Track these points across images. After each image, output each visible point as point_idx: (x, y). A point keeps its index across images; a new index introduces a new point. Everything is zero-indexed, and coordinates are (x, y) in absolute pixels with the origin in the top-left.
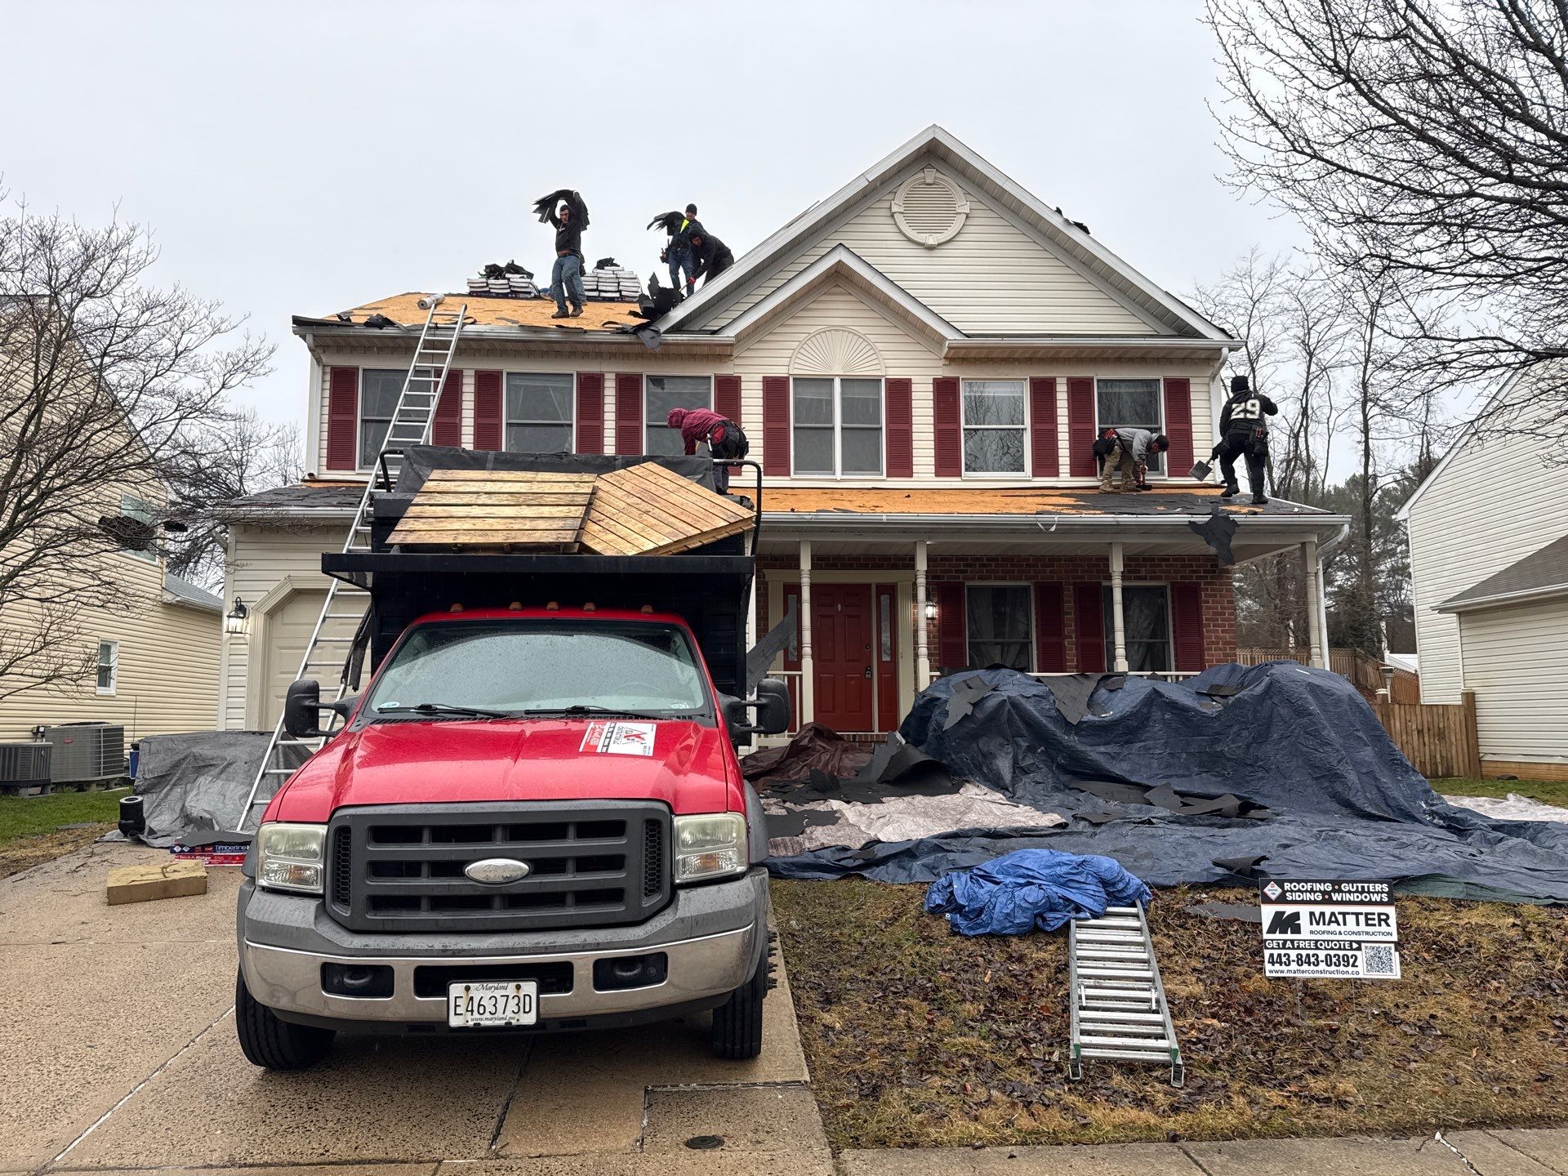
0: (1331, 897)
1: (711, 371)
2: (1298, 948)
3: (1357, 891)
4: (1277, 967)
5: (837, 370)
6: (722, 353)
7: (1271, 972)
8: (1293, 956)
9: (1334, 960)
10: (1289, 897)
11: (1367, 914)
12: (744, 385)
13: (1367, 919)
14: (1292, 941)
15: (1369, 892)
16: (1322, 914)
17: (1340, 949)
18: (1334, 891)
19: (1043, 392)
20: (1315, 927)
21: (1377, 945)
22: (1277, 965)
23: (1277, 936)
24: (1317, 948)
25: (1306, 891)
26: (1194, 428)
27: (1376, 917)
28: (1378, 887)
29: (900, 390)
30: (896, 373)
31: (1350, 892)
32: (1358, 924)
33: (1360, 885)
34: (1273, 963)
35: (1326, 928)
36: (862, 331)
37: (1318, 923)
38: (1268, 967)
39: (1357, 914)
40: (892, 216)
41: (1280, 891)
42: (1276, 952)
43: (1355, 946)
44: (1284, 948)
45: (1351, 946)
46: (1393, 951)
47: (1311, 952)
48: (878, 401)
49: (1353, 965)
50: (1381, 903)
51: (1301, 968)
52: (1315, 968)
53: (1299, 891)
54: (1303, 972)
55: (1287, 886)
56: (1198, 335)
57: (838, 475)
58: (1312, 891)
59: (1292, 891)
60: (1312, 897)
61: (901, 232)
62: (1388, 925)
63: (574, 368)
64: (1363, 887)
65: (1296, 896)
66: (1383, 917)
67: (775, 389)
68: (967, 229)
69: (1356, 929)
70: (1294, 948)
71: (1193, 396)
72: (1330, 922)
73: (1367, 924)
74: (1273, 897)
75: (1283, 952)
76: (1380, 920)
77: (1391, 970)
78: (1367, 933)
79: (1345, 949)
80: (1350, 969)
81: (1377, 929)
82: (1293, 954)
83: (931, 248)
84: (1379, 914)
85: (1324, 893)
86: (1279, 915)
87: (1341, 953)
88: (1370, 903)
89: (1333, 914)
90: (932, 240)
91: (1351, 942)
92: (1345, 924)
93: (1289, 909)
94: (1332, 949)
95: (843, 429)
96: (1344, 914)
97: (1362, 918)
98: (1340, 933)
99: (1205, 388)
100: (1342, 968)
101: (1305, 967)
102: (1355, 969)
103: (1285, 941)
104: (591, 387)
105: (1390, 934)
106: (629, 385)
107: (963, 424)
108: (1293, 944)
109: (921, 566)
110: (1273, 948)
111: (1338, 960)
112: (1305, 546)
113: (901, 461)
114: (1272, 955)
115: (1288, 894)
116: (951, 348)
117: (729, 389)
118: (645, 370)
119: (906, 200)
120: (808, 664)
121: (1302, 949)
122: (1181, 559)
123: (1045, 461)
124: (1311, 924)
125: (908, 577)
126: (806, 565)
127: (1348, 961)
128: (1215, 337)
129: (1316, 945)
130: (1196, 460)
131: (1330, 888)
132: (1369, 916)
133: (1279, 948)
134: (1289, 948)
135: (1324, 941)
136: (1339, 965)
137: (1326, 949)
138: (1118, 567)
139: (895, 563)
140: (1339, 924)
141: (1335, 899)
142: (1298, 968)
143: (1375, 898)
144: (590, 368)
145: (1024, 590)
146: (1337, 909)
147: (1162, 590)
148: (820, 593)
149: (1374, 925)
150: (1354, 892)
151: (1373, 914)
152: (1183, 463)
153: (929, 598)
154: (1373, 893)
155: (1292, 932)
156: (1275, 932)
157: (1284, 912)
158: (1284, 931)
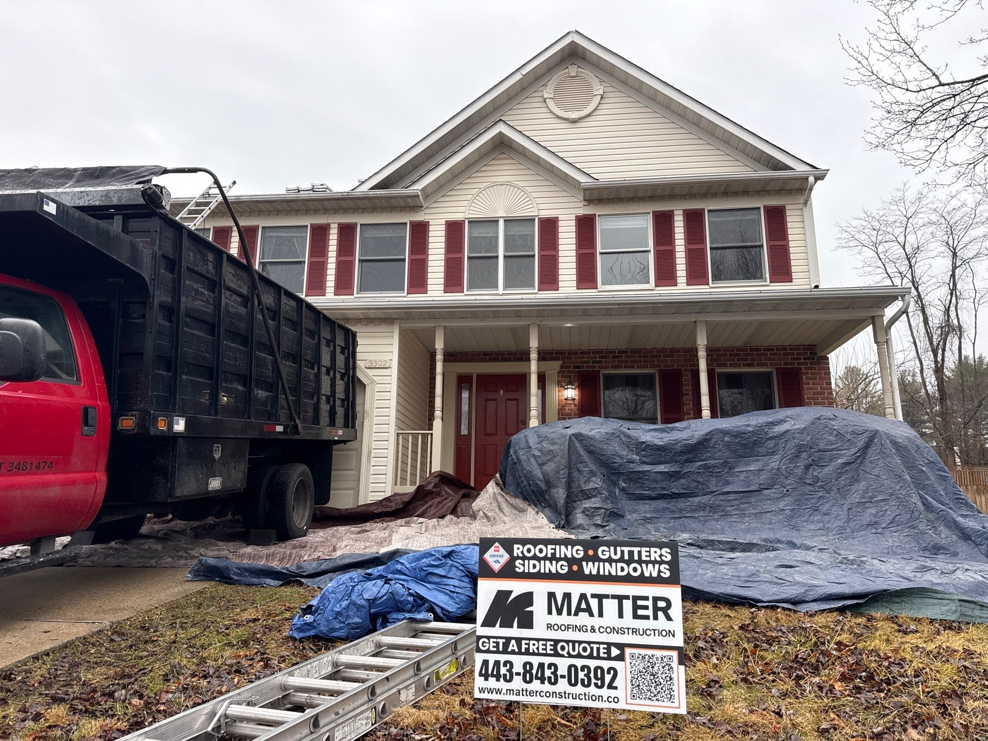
0: (581, 568)
1: (407, 218)
2: (527, 652)
3: (621, 560)
4: (492, 683)
5: (501, 213)
6: (411, 204)
7: (482, 690)
8: (518, 668)
9: (581, 675)
10: (520, 567)
11: (636, 598)
12: (431, 228)
13: (636, 607)
14: (519, 641)
15: (640, 562)
16: (567, 596)
17: (591, 657)
18: (587, 558)
19: (663, 223)
20: (555, 619)
21: (643, 652)
22: (492, 680)
23: (498, 631)
24: (556, 654)
25: (545, 558)
26: (791, 244)
27: (650, 603)
28: (655, 553)
29: (549, 227)
30: (545, 214)
31: (610, 560)
32: (621, 615)
33: (626, 549)
34: (486, 677)
35: (572, 620)
36: (521, 184)
37: (559, 612)
38: (479, 682)
39: (620, 598)
40: (545, 101)
41: (506, 557)
42: (492, 658)
43: (615, 652)
44: (505, 651)
45: (609, 652)
46: (675, 664)
47: (547, 660)
48: (533, 236)
49: (610, 686)
50: (658, 580)
51: (530, 687)
52: (552, 688)
53: (535, 557)
54: (531, 693)
55: (518, 550)
56: (787, 168)
57: (501, 290)
58: (553, 558)
59: (524, 558)
60: (552, 567)
61: (551, 112)
62: (669, 618)
63: (308, 221)
64: (631, 553)
65: (529, 567)
66: (661, 604)
67: (454, 229)
68: (602, 106)
69: (617, 623)
70: (520, 653)
71: (789, 219)
72: (579, 610)
73: (636, 616)
74: (496, 567)
75: (503, 658)
76: (656, 609)
77: (671, 698)
78: (635, 631)
79: (598, 657)
80: (605, 692)
81: (650, 624)
82: (518, 662)
83: (574, 121)
84: (656, 599)
85: (571, 561)
86: (502, 595)
87: (593, 664)
88: (642, 580)
89: (583, 597)
90: (574, 115)
91: (609, 645)
92: (601, 614)
93: (517, 587)
94: (579, 656)
95: (505, 257)
96: (600, 597)
97: (628, 605)
98: (593, 630)
99: (799, 213)
100: (592, 690)
101: (536, 685)
102: (613, 693)
103: (508, 640)
104: (320, 233)
105: (671, 634)
106: (347, 232)
107: (599, 249)
108: (519, 646)
109: (534, 344)
110: (488, 651)
111: (588, 675)
112: (874, 320)
113: (550, 279)
114: (485, 663)
115: (518, 563)
116: (585, 190)
117: (420, 231)
118: (359, 220)
119: (556, 90)
120: (437, 424)
121: (534, 654)
122: (783, 348)
123: (666, 275)
124: (550, 612)
125: (553, 367)
126: (439, 345)
127: (603, 679)
128: (801, 168)
129: (555, 649)
130: (793, 269)
131: (582, 554)
132: (640, 603)
133: (497, 652)
134: (513, 652)
135: (567, 642)
136: (589, 685)
137: (570, 656)
138: (702, 342)
139: (543, 356)
140: (591, 615)
141: (587, 572)
142: (525, 686)
143: (650, 571)
144: (320, 220)
145: (651, 377)
146: (590, 588)
147: (768, 375)
148: (487, 383)
149: (647, 618)
150: (616, 561)
151: (646, 598)
152: (782, 271)
153: (570, 383)
154: (647, 563)
155: (520, 626)
156: (493, 625)
157: (511, 592)
158: (507, 624)
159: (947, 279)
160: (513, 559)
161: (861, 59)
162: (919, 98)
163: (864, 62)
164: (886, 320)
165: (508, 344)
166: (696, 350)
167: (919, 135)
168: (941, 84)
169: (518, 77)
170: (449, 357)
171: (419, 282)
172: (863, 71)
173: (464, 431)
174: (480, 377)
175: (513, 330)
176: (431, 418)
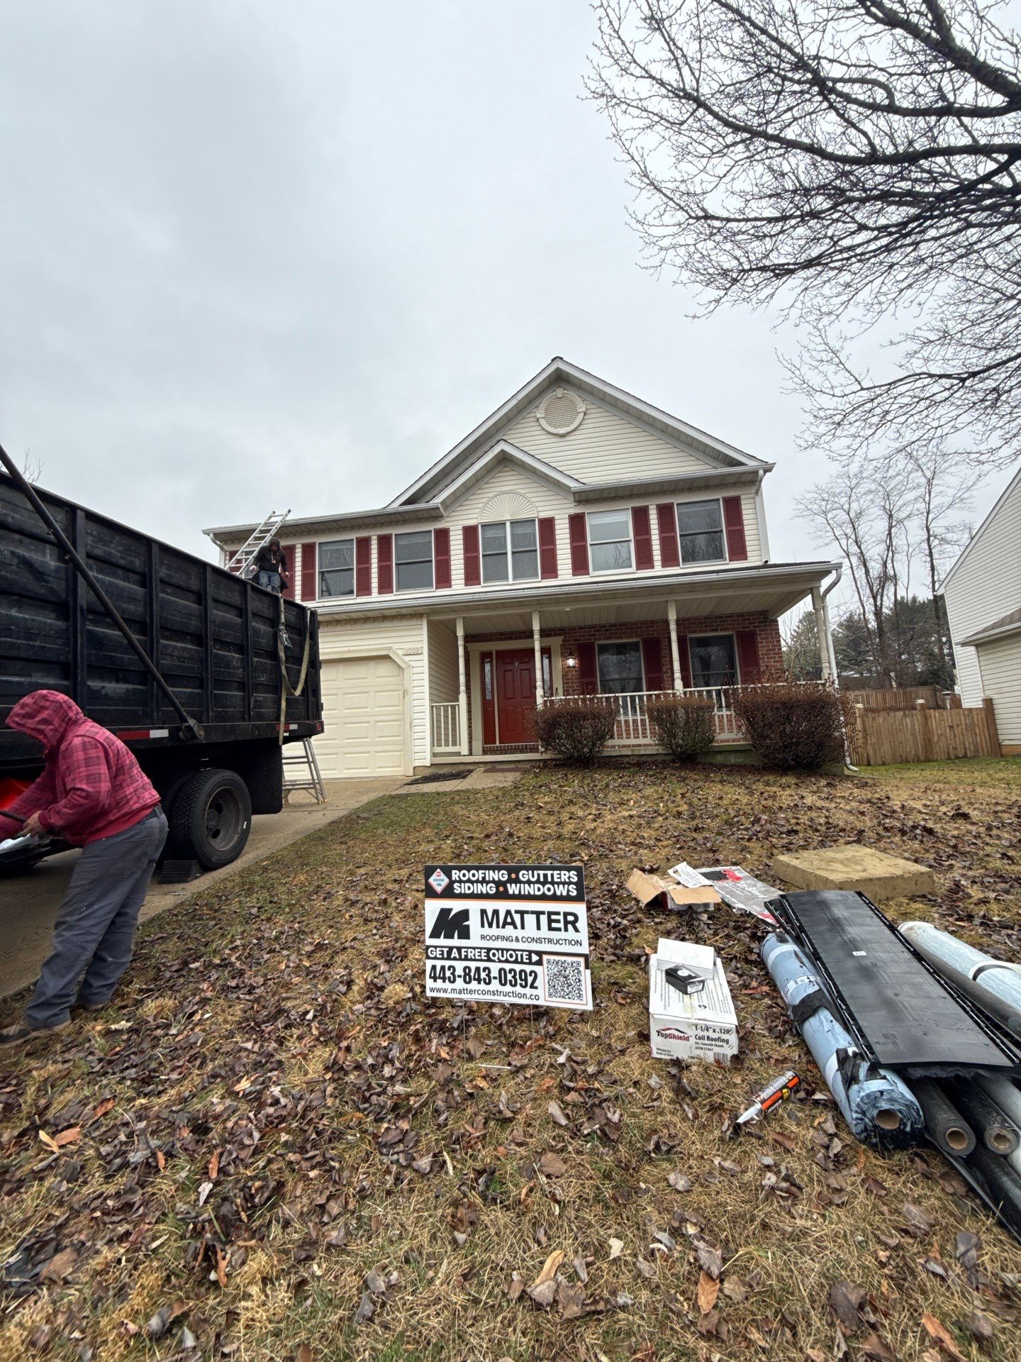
0: (506, 889)
1: (432, 527)
2: (466, 959)
3: (538, 881)
4: (440, 984)
5: (507, 517)
6: (433, 515)
7: (432, 990)
9: (509, 977)
10: (457, 889)
11: (550, 914)
12: (451, 533)
13: (550, 921)
14: (459, 949)
15: (553, 883)
16: (496, 912)
17: (516, 962)
18: (510, 881)
19: (640, 517)
20: (487, 931)
21: (557, 958)
22: (440, 981)
23: (442, 941)
24: (489, 960)
25: (477, 881)
26: (746, 527)
27: (561, 917)
28: (565, 875)
29: (547, 526)
30: (543, 515)
31: (529, 882)
32: (539, 928)
33: (541, 873)
34: (435, 979)
35: (501, 932)
36: (522, 491)
37: (490, 925)
38: (429, 983)
39: (538, 914)
40: (538, 421)
41: (447, 880)
42: (439, 964)
43: (535, 958)
44: (449, 958)
45: (530, 958)
46: (582, 968)
47: (482, 965)
48: (535, 533)
49: (532, 986)
50: (568, 898)
51: (469, 987)
52: (486, 988)
53: (469, 881)
54: (471, 992)
55: (455, 875)
56: (740, 464)
57: (511, 581)
58: (484, 881)
59: (460, 881)
60: (483, 889)
61: (543, 429)
62: (577, 930)
63: (354, 536)
64: (545, 876)
65: (465, 888)
66: (570, 918)
67: (470, 533)
68: (585, 422)
69: (536, 934)
70: (460, 959)
71: (743, 507)
72: (505, 923)
73: (551, 929)
74: (439, 889)
75: (447, 963)
76: (566, 923)
77: (580, 996)
78: (550, 941)
79: (522, 962)
80: (528, 991)
81: (562, 935)
82: (459, 966)
83: (563, 436)
84: (566, 914)
85: (498, 883)
86: (444, 913)
87: (518, 967)
88: (554, 898)
89: (508, 913)
90: (562, 431)
91: (530, 952)
92: (523, 927)
93: (456, 906)
94: (507, 961)
95: (513, 552)
96: (522, 913)
97: (544, 919)
98: (517, 940)
99: (752, 501)
100: (518, 989)
101: (474, 985)
102: (534, 992)
103: (451, 949)
104: (364, 544)
105: (578, 943)
106: (384, 542)
107: (589, 541)
108: (460, 954)
109: (536, 627)
110: (435, 958)
111: (514, 977)
112: (812, 591)
113: (550, 569)
114: (434, 968)
115: (456, 885)
116: (575, 493)
117: (443, 537)
118: (393, 531)
119: (547, 411)
120: (463, 697)
121: (471, 960)
122: (741, 615)
123: (644, 559)
124: (483, 926)
125: (556, 642)
126: (460, 633)
127: (526, 980)
128: (752, 464)
129: (488, 956)
130: (748, 549)
131: (506, 877)
132: (553, 917)
133: (443, 959)
134: (455, 959)
135: (498, 950)
136: (515, 985)
137: (500, 961)
138: (672, 617)
139: (544, 633)
140: (515, 927)
141: (511, 892)
142: (466, 986)
143: (561, 891)
144: (363, 534)
145: (637, 644)
146: (514, 906)
147: (730, 637)
148: (504, 656)
149: (559, 929)
150: (534, 883)
151: (558, 913)
152: (739, 551)
153: (571, 654)
154: (558, 884)
155: (459, 937)
156: (439, 937)
157: (450, 910)
158: (449, 936)
159: (884, 536)
160: (452, 882)
161: (793, 369)
162: (843, 405)
163: (797, 372)
164: (822, 590)
165: (519, 626)
166: (668, 625)
167: (845, 433)
168: (862, 389)
169: (514, 402)
170: (468, 638)
171: (444, 579)
172: (796, 380)
173: (488, 697)
174: (498, 652)
175: (521, 615)
176: (458, 693)
